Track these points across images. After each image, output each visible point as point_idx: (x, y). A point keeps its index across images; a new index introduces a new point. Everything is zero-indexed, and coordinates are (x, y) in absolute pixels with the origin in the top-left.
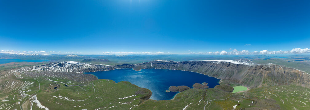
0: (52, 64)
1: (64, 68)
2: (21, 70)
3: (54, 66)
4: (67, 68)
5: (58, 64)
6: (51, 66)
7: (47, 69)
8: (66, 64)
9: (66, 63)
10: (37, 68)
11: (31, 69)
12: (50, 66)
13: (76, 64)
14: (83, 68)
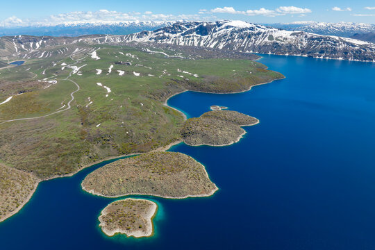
0: (180, 28)
1: (209, 38)
2: (105, 39)
3: (184, 31)
4: (215, 39)
5: (196, 27)
6: (176, 33)
7: (164, 37)
8: (218, 29)
9: (219, 25)
10: (141, 37)
11: (129, 39)
12: (173, 33)
13: (246, 29)
14: (258, 42)
